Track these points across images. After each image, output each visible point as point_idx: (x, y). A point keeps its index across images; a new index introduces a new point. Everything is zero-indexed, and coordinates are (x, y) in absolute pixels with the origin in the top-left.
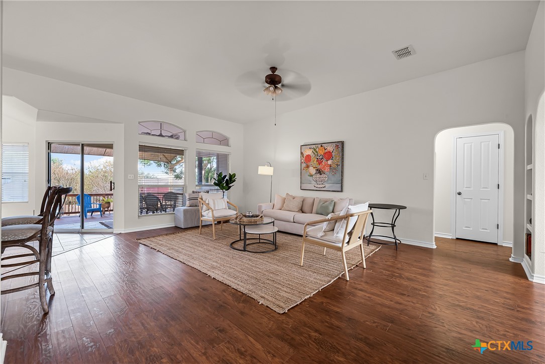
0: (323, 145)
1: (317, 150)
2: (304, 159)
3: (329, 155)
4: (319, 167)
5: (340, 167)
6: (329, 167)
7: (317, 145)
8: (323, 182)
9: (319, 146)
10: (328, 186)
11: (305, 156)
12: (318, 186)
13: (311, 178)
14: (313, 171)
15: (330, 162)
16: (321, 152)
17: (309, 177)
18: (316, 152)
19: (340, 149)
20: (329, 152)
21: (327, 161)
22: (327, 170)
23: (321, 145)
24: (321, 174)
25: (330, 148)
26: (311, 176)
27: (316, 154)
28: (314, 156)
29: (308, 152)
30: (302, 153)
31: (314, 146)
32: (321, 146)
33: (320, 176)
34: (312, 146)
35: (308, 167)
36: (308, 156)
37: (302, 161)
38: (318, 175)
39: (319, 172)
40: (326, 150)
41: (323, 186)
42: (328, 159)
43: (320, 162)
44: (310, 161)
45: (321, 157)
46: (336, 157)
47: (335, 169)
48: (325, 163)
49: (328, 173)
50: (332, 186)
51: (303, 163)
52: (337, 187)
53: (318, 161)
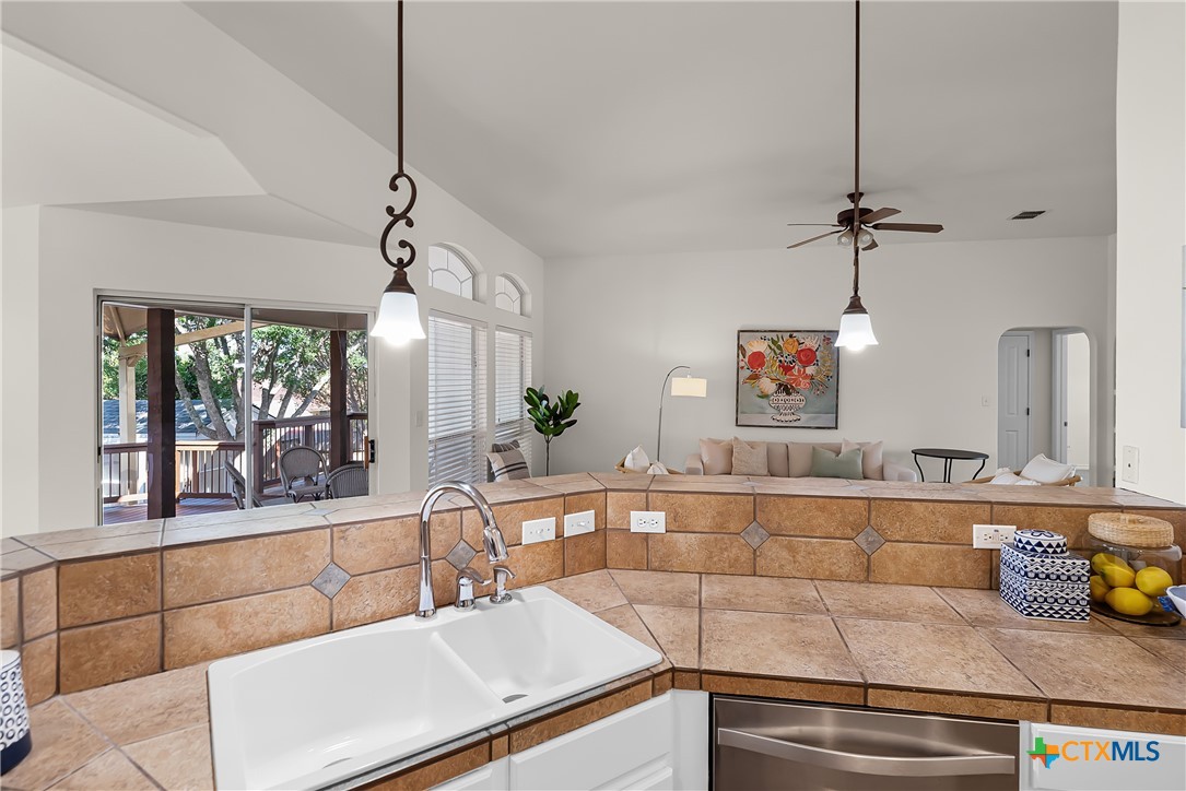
0: (795, 334)
1: (781, 343)
2: (746, 360)
3: (808, 357)
4: (784, 379)
5: (834, 380)
6: (808, 381)
7: (780, 334)
8: (795, 410)
9: (786, 336)
10: (804, 418)
11: (749, 353)
12: (783, 418)
13: (764, 402)
14: (768, 385)
15: (810, 370)
16: (790, 349)
17: (758, 399)
18: (779, 347)
19: (834, 347)
20: (809, 349)
21: (804, 367)
22: (804, 383)
23: (791, 333)
24: (789, 394)
25: (811, 343)
26: (764, 396)
27: (778, 351)
28: (773, 354)
29: (759, 346)
30: (740, 347)
31: (775, 336)
32: (791, 336)
33: (787, 397)
34: (769, 335)
35: (755, 377)
36: (757, 360)
37: (742, 364)
38: (783, 396)
39: (786, 389)
40: (803, 347)
41: (795, 417)
42: (806, 364)
43: (787, 369)
44: (762, 365)
45: (790, 359)
46: (825, 362)
47: (822, 384)
48: (799, 371)
49: (807, 392)
50: (814, 419)
51: (742, 368)
52: (828, 420)
53: (783, 367)
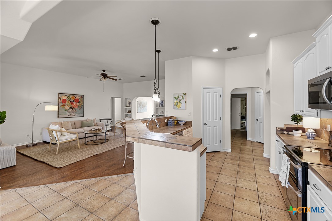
1: (70, 97)
2: (61, 101)
3: (77, 101)
4: (71, 106)
5: (83, 106)
6: (77, 106)
7: (70, 95)
8: (74, 113)
10: (76, 115)
11: (62, 99)
12: (71, 115)
13: (66, 112)
14: (67, 107)
15: (78, 104)
16: (73, 99)
18: (70, 98)
19: (83, 98)
20: (77, 99)
21: (76, 103)
23: (73, 95)
24: (72, 109)
25: (78, 97)
26: (66, 110)
27: (70, 99)
28: (68, 100)
29: (64, 98)
30: (59, 98)
31: (69, 95)
32: (73, 96)
34: (67, 95)
35: (64, 105)
36: (64, 101)
37: (60, 102)
38: (71, 110)
39: (72, 108)
41: (74, 115)
42: (77, 102)
43: (72, 103)
44: (66, 102)
45: (73, 101)
46: (81, 102)
47: (80, 107)
48: (75, 104)
49: (77, 109)
50: (79, 115)
51: (60, 103)
52: (82, 115)
53: (71, 103)
